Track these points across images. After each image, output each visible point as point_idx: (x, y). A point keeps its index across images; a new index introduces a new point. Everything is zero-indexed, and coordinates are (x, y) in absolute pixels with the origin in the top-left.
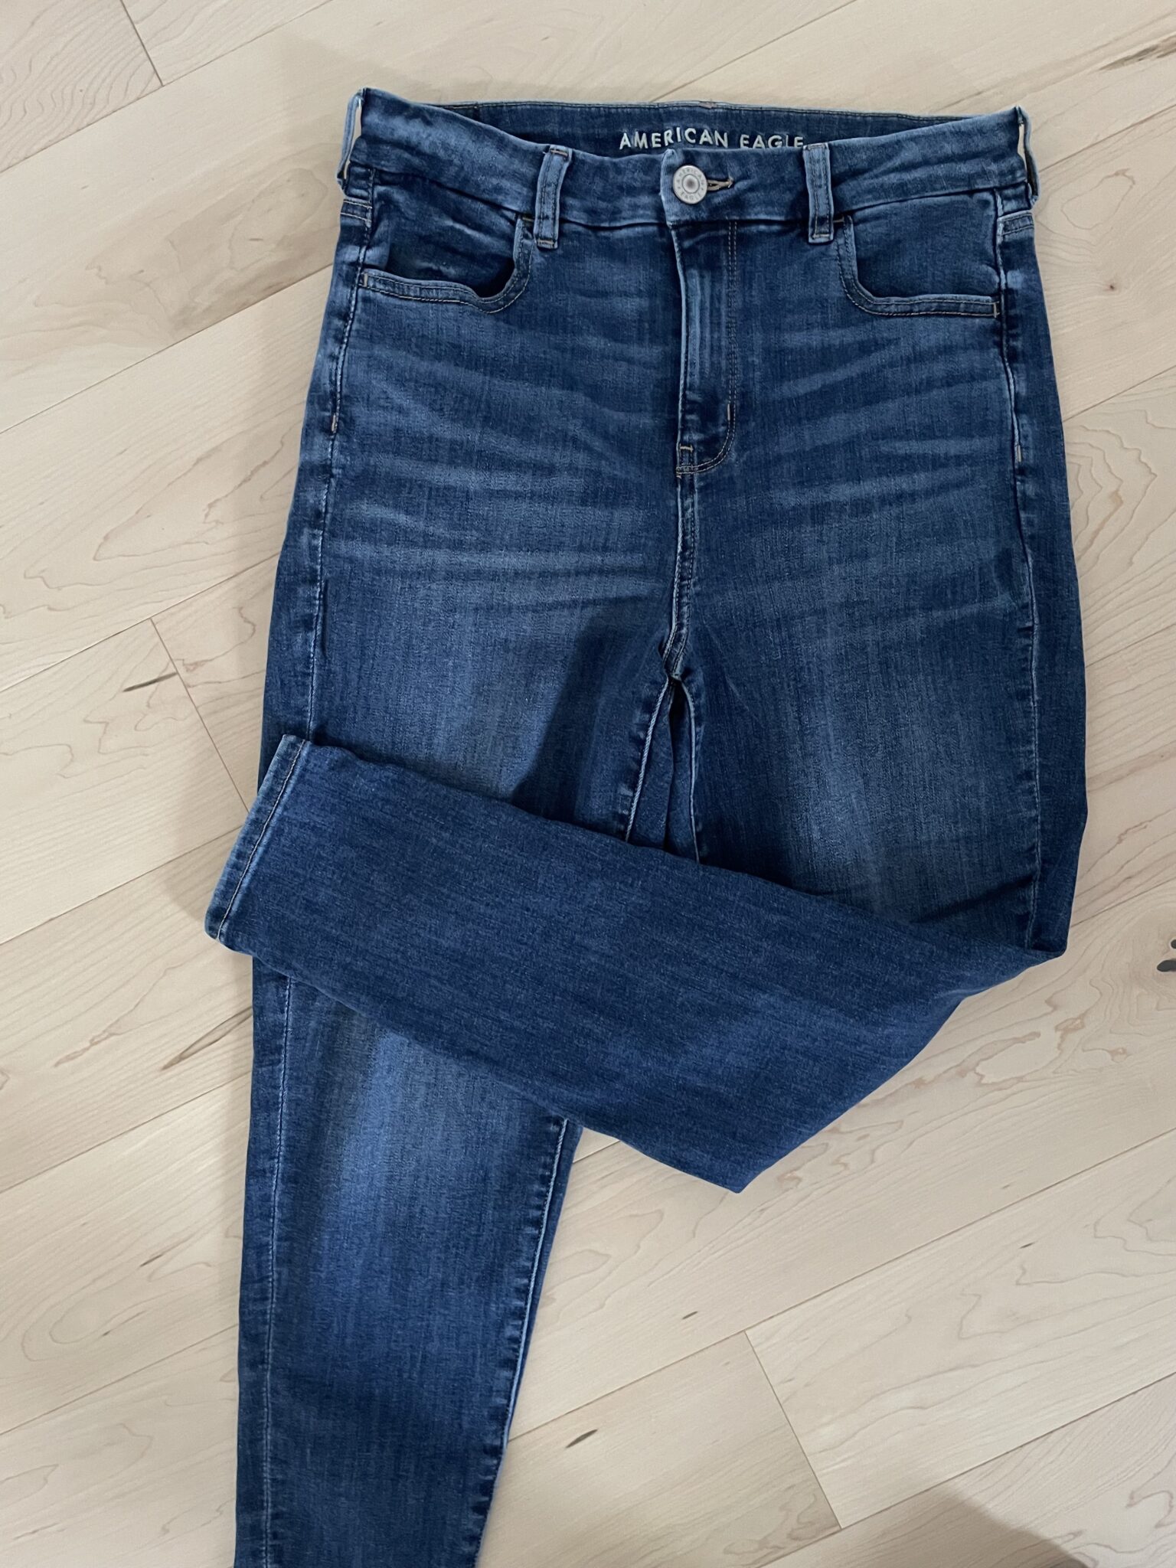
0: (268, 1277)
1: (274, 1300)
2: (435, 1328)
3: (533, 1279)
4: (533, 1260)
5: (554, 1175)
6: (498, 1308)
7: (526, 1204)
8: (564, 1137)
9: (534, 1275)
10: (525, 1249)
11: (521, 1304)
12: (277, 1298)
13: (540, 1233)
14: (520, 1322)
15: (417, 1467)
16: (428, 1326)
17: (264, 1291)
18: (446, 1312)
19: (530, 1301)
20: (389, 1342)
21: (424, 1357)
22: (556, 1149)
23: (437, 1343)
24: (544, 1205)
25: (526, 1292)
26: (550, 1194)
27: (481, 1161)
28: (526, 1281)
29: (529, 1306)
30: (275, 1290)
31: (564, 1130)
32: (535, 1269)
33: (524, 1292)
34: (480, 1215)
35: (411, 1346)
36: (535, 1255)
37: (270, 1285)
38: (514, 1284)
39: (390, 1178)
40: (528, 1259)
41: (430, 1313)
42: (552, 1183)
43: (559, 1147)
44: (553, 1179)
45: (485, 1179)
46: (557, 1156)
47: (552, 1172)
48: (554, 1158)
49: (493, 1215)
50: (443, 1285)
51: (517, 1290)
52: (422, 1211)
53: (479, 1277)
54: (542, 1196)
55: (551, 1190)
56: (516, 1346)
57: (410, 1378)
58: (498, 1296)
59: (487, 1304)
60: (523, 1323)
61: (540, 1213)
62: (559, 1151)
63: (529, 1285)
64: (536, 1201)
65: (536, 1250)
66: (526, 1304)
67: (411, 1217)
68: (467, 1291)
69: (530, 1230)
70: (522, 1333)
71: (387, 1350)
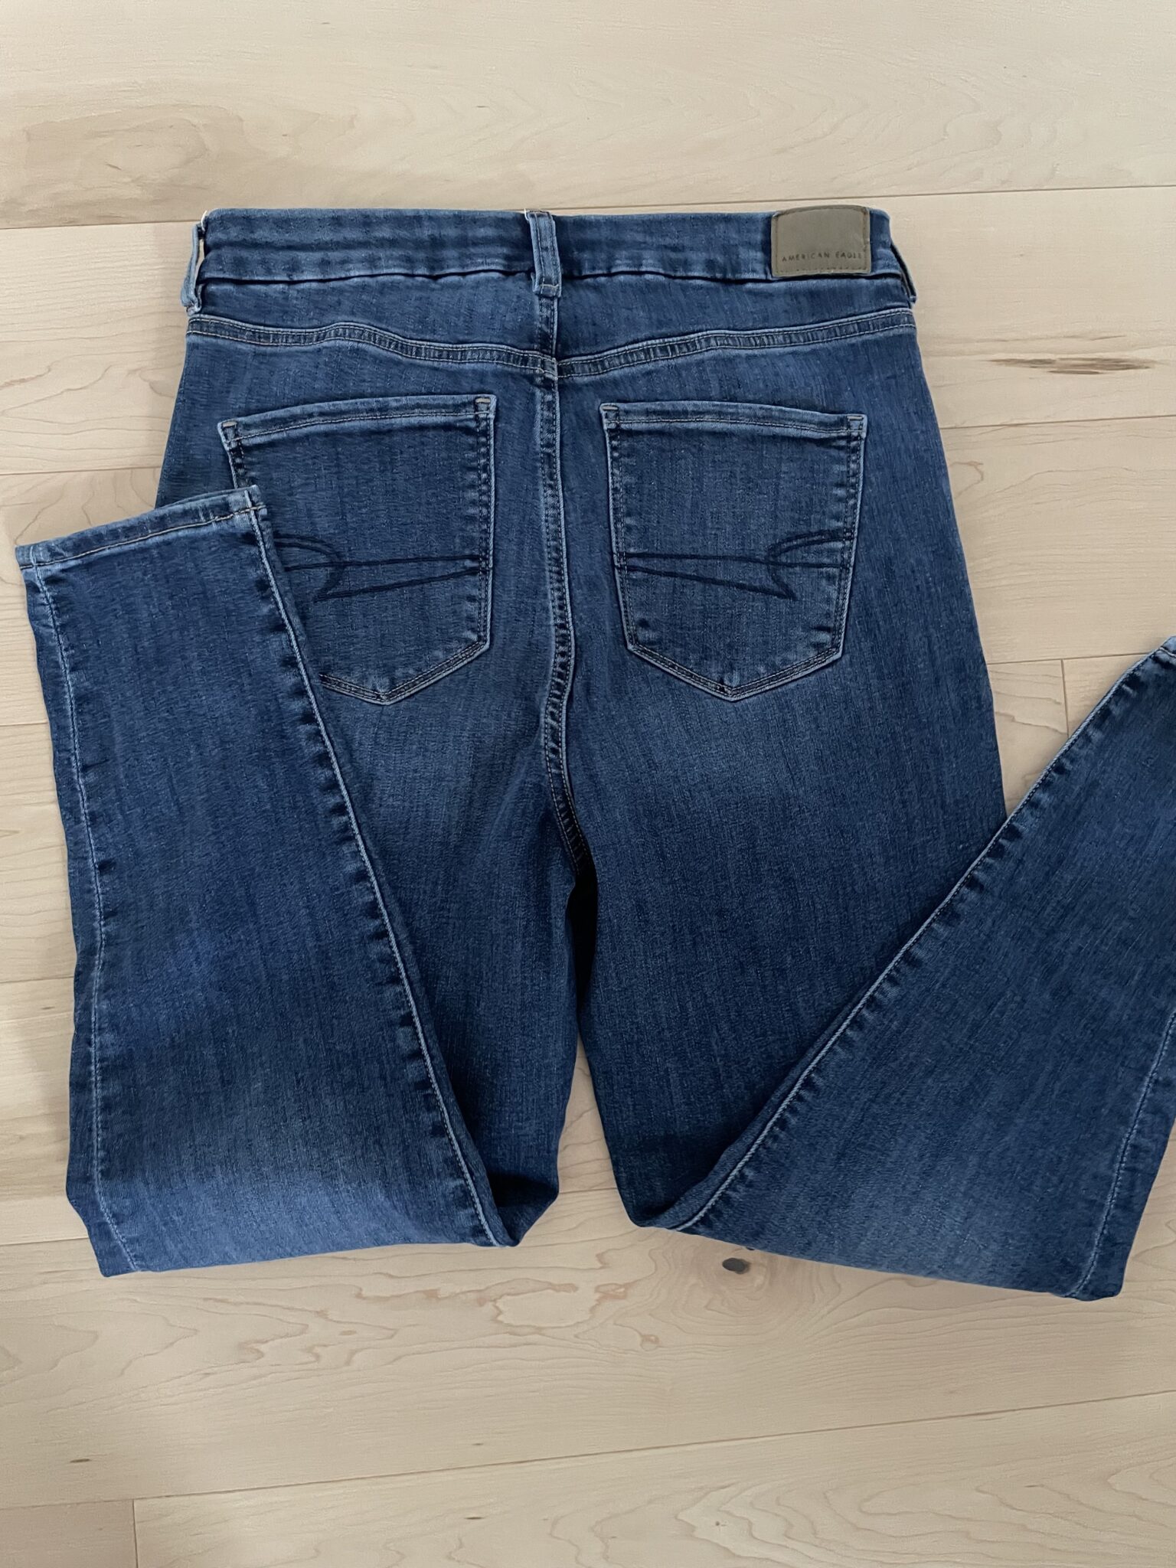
0: (1126, 1169)
1: (1124, 1141)
2: (965, 1031)
3: (841, 1030)
4: (830, 1049)
5: (770, 1124)
6: (891, 1021)
7: (811, 1109)
8: (743, 1158)
9: (838, 1034)
10: (833, 1064)
11: (865, 1012)
12: (1121, 1141)
13: (811, 1072)
14: (876, 994)
15: (1044, 908)
16: (970, 1038)
17: (1134, 1157)
18: (944, 1043)
19: (855, 1010)
20: (1017, 1041)
21: (990, 1008)
22: (757, 1150)
23: (972, 1016)
24: (794, 1097)
25: (854, 1021)
26: (784, 1106)
27: (838, 1176)
28: (849, 1033)
29: (859, 1006)
30: (1121, 1151)
31: (740, 1165)
32: (833, 1039)
33: (856, 1022)
34: (862, 1121)
35: (999, 1026)
36: (827, 1053)
37: (1125, 1159)
38: (861, 1035)
39: (945, 1207)
40: (835, 1054)
41: (961, 1049)
42: (777, 1116)
43: (753, 1150)
44: (774, 1120)
45: (841, 1155)
46: (758, 1142)
47: (772, 1128)
48: (763, 1141)
49: (848, 1113)
50: (932, 1072)
51: (861, 1028)
52: (922, 1156)
53: (894, 1061)
54: (791, 1109)
55: (780, 1110)
56: (894, 973)
57: (1015, 995)
58: (883, 1032)
59: (899, 1032)
60: (874, 992)
61: (802, 1092)
62: (755, 1146)
63: (848, 1026)
64: (801, 1107)
65: (823, 1057)
66: (860, 1009)
67: (936, 1156)
68: (912, 1054)
69: (819, 1081)
70: (881, 983)
71: (1023, 1034)
